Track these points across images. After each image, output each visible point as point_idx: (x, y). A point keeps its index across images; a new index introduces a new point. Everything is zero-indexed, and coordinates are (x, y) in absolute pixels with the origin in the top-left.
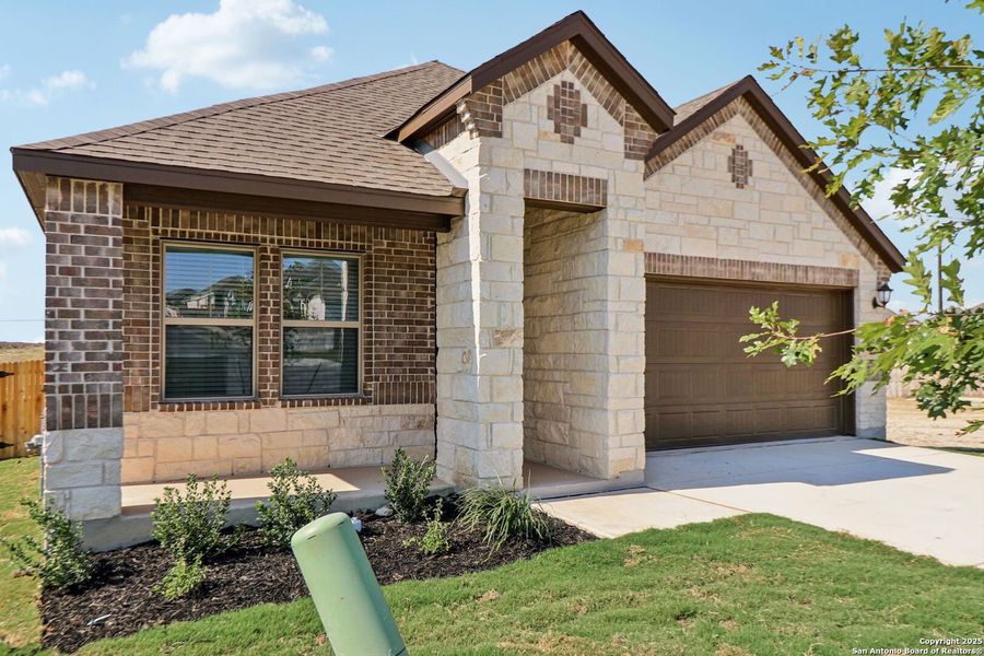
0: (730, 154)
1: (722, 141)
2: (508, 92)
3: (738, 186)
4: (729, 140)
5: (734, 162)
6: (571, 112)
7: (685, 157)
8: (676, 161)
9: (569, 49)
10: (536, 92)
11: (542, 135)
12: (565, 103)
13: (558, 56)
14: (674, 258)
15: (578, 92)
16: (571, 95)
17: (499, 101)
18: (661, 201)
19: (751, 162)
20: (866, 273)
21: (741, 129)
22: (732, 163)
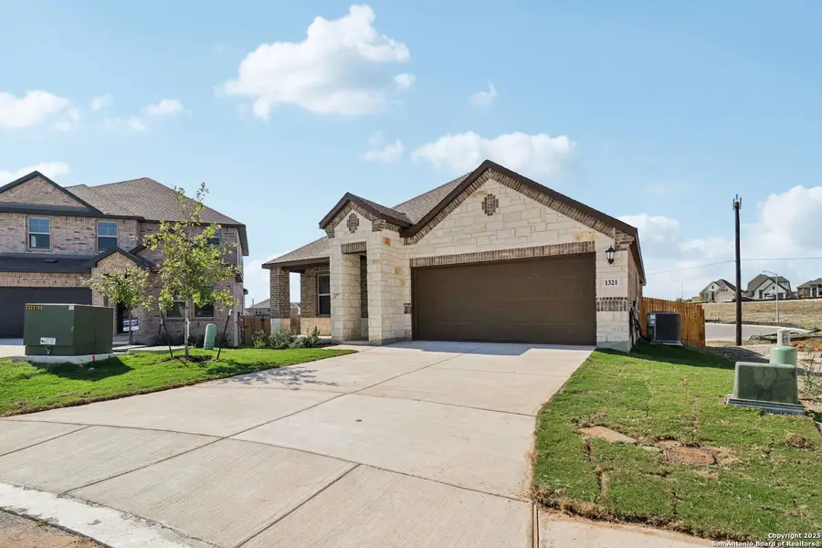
0: (483, 200)
1: (478, 196)
2: (336, 223)
3: (489, 215)
4: (483, 194)
6: (354, 223)
7: (458, 210)
8: (452, 213)
9: (351, 204)
12: (352, 220)
13: (350, 207)
15: (356, 215)
16: (354, 217)
17: (333, 227)
19: (497, 200)
20: (602, 242)
21: (491, 186)
22: (485, 204)
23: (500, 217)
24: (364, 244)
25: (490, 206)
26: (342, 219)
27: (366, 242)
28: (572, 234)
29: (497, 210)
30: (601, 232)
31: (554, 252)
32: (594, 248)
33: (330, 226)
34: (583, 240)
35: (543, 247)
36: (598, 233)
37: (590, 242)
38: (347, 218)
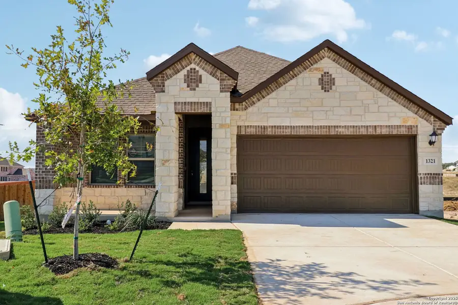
0: (320, 77)
1: (315, 72)
2: (167, 76)
3: (325, 91)
4: (320, 70)
5: (322, 80)
6: (194, 79)
7: (293, 82)
8: (287, 84)
9: (193, 56)
10: (179, 74)
11: (181, 89)
12: (191, 76)
13: (189, 59)
14: (287, 127)
15: (198, 71)
16: (194, 73)
17: (164, 80)
18: (278, 103)
19: (334, 79)
20: (424, 127)
21: (327, 64)
23: (337, 95)
24: (208, 104)
25: (327, 83)
26: (177, 72)
27: (210, 103)
28: (400, 118)
29: (333, 87)
30: (422, 118)
31: (385, 132)
32: (417, 131)
34: (409, 124)
35: (375, 126)
36: (420, 119)
37: (414, 126)
38: (184, 72)
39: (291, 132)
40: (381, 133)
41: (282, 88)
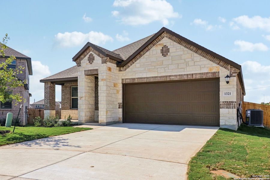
0: (161, 48)
1: (159, 46)
2: (82, 59)
3: (164, 56)
4: (161, 45)
5: (163, 50)
6: (92, 59)
7: (148, 53)
8: (144, 55)
9: (91, 48)
10: (86, 57)
11: (87, 64)
12: (91, 57)
13: (89, 50)
14: (145, 78)
15: (93, 55)
16: (92, 55)
17: (80, 61)
18: (140, 65)
19: (169, 49)
20: (223, 72)
21: (165, 41)
22: (162, 51)
23: (170, 58)
24: (97, 70)
25: (165, 51)
26: (85, 56)
27: (98, 69)
28: (207, 68)
29: (169, 54)
30: (222, 67)
31: (198, 77)
32: (219, 75)
33: (78, 60)
34: (213, 71)
35: (192, 74)
36: (221, 68)
37: (217, 72)
38: (88, 56)
39: (147, 80)
40: (196, 77)
41: (142, 57)
